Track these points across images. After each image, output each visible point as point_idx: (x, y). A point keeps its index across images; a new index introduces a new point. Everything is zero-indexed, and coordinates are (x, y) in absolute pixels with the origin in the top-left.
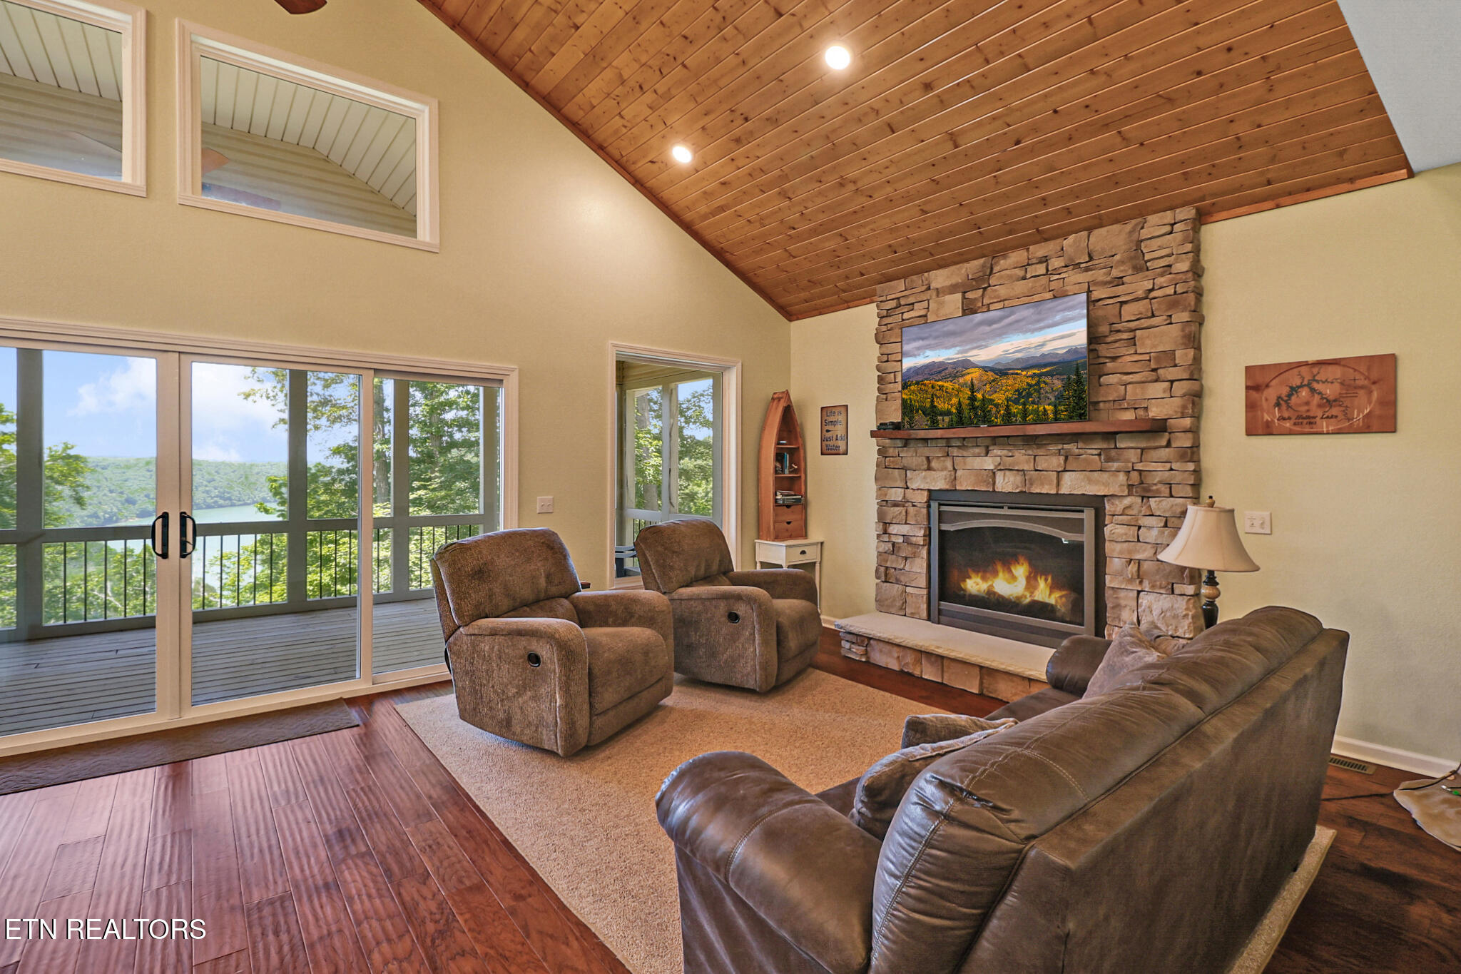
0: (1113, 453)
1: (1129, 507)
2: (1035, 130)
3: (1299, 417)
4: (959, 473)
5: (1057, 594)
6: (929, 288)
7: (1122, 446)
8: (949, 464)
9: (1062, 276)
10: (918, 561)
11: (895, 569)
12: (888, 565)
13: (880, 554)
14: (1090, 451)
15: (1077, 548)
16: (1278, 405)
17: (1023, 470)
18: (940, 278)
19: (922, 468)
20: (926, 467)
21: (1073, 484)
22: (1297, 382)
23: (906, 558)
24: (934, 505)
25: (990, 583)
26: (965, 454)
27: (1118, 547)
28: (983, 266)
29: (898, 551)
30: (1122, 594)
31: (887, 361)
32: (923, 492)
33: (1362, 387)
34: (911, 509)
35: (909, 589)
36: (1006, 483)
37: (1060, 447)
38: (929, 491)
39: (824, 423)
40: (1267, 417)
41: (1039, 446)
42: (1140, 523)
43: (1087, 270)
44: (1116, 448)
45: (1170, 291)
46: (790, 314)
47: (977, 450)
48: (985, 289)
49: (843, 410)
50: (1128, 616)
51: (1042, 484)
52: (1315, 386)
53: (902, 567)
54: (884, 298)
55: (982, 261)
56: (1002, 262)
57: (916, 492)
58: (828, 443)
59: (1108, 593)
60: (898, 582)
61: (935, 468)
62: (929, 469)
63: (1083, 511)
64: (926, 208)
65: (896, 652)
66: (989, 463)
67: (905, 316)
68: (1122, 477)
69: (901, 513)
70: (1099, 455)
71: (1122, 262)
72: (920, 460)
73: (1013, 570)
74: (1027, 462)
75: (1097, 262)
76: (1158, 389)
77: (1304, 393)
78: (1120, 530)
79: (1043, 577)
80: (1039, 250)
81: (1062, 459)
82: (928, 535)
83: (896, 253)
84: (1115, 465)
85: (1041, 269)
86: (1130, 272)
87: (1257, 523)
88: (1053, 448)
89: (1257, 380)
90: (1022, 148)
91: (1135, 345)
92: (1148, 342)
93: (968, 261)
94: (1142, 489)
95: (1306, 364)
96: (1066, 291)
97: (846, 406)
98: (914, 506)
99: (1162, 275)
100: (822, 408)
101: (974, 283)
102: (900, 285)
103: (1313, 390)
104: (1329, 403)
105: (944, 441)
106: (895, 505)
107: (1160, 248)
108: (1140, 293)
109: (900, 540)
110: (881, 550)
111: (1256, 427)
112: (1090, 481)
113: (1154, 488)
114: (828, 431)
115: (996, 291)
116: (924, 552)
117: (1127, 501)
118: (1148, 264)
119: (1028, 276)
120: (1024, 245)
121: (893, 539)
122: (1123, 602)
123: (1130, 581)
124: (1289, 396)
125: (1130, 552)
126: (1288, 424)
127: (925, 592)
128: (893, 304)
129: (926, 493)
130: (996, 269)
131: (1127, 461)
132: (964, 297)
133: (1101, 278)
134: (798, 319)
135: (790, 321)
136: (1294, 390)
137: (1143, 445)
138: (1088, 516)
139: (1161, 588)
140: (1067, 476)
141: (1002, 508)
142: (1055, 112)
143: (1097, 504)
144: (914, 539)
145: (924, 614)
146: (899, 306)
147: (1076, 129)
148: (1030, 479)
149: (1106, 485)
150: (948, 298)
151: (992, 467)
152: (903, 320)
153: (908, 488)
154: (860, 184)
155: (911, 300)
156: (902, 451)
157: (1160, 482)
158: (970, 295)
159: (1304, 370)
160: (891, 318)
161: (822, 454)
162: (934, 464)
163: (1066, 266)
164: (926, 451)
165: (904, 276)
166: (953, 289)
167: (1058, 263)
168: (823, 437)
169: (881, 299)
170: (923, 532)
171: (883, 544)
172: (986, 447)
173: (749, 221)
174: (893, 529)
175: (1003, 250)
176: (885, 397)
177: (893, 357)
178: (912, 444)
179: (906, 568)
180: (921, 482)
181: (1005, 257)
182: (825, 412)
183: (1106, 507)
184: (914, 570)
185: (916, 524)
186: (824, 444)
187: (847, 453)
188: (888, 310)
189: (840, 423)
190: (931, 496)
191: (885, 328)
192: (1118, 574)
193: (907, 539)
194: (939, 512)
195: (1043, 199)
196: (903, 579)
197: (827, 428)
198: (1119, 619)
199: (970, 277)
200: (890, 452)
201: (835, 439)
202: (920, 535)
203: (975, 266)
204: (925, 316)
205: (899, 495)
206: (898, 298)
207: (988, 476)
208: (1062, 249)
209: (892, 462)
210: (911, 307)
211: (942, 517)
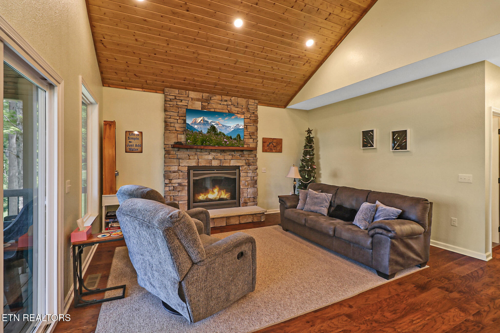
0: (243, 155)
1: (245, 168)
2: (252, 71)
3: (270, 149)
4: (200, 160)
5: (227, 195)
6: (188, 97)
7: (245, 153)
8: (196, 157)
9: (231, 107)
10: (184, 191)
11: (174, 196)
12: (171, 195)
13: (166, 192)
14: (237, 154)
15: (235, 179)
16: (267, 146)
17: (221, 159)
18: (193, 94)
19: (187, 159)
21: (233, 163)
22: (270, 142)
23: (179, 191)
24: (192, 172)
25: (207, 196)
26: (202, 154)
27: (243, 178)
28: (208, 96)
29: (176, 189)
30: (244, 190)
31: (170, 118)
32: (186, 167)
33: (279, 144)
34: (181, 173)
35: (180, 202)
36: (215, 163)
37: (230, 153)
39: (127, 138)
40: (266, 148)
41: (225, 153)
42: (248, 172)
43: (237, 107)
45: (254, 118)
47: (206, 153)
48: (208, 103)
49: (139, 134)
50: (245, 195)
51: (226, 163)
52: (273, 143)
53: (177, 195)
54: (169, 94)
55: (208, 94)
56: (214, 97)
57: (183, 167)
58: (131, 147)
59: (241, 190)
60: (175, 200)
61: (191, 159)
62: (189, 159)
63: (236, 170)
64: (209, 74)
66: (210, 157)
68: (244, 161)
69: (177, 175)
70: (239, 155)
71: (244, 108)
72: (186, 156)
73: (214, 191)
74: (222, 157)
75: (239, 106)
76: (251, 140)
77: (271, 144)
78: (244, 174)
79: (223, 191)
80: (225, 98)
81: (231, 156)
82: (189, 182)
83: (185, 81)
84: (243, 158)
85: (225, 103)
86: (246, 111)
87: (264, 170)
88: (228, 153)
89: (265, 141)
90: (246, 73)
91: (247, 129)
92: (250, 129)
93: (203, 93)
94: (249, 164)
95: (271, 138)
96: (232, 111)
97: (142, 133)
98: (181, 172)
99: (252, 114)
100: (126, 132)
101: (205, 100)
102: (177, 91)
103: (272, 144)
104: (274, 147)
105: (195, 150)
106: (174, 172)
107: (252, 108)
108: (249, 117)
109: (177, 185)
110: (167, 190)
111: (264, 151)
112: (238, 162)
113: (251, 163)
114: (130, 142)
115: (212, 105)
116: (186, 188)
117: (245, 167)
118: (250, 111)
119: (222, 104)
120: (221, 94)
121: (173, 185)
122: (244, 192)
123: (246, 186)
124: (269, 144)
125: (245, 179)
126: (269, 150)
127: (187, 202)
128: (173, 97)
129: (187, 167)
130: (212, 98)
131: (246, 157)
133: (240, 111)
134: (109, 86)
135: (103, 86)
136: (270, 143)
137: (249, 153)
139: (252, 186)
140: (232, 161)
141: (214, 170)
142: (259, 70)
143: (238, 167)
144: (183, 184)
146: (175, 98)
147: (258, 76)
148: (223, 162)
149: (241, 163)
150: (196, 102)
151: (211, 158)
152: (177, 104)
153: (179, 165)
154: (200, 56)
155: (181, 98)
156: (177, 153)
157: (252, 162)
158: (204, 104)
159: (271, 139)
160: (172, 102)
161: (126, 152)
162: (191, 157)
163: (232, 105)
164: (188, 152)
165: (179, 88)
166: (198, 100)
167: (230, 103)
168: (127, 145)
169: (167, 94)
170: (187, 181)
171: (168, 187)
172: (209, 152)
173: (136, 40)
174: (174, 181)
175: (215, 94)
176: (169, 131)
177: (173, 117)
178: (181, 150)
179: (179, 194)
180: (185, 164)
181: (215, 96)
182: (128, 133)
183: (240, 168)
184: (182, 195)
185: (183, 178)
186: (128, 148)
187: (142, 152)
188: (170, 99)
189: (138, 139)
190: (190, 168)
191: (169, 105)
192: (243, 185)
193: (180, 184)
194: (193, 173)
195: (237, 86)
196: (177, 199)
197: (130, 140)
198: (243, 196)
199: (204, 98)
200: (172, 152)
201: (134, 145)
202: (185, 182)
203: (205, 95)
204: (187, 106)
205: (175, 168)
206: (175, 96)
207: (210, 161)
208: (231, 100)
209: (173, 156)
210: (181, 101)
211: (195, 175)
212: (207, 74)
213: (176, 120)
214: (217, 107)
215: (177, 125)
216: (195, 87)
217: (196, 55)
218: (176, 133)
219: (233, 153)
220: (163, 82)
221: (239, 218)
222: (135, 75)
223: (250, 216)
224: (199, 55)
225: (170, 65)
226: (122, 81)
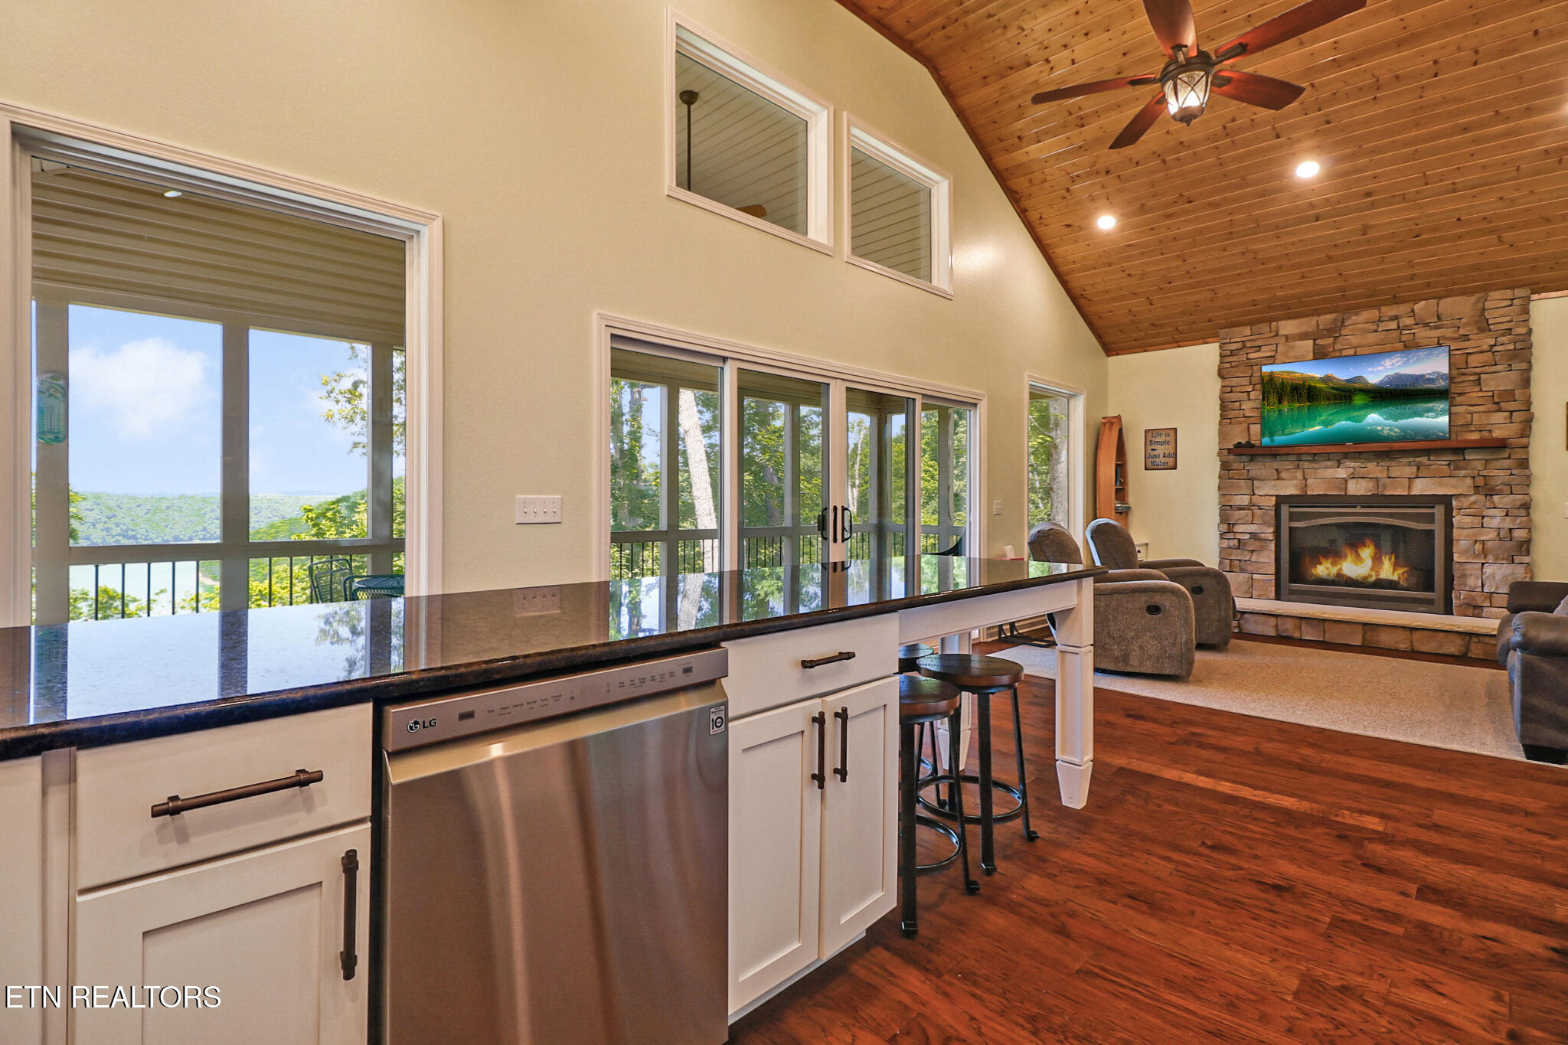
0: (1461, 464)
1: (1475, 502)
2: (1436, 229)
4: (1310, 481)
5: (1400, 571)
6: (1277, 335)
7: (1471, 458)
8: (1299, 474)
9: (1413, 331)
10: (1265, 553)
11: (1241, 560)
12: (1233, 558)
13: (1222, 550)
14: (1441, 462)
15: (1430, 533)
17: (1377, 478)
18: (1288, 327)
19: (1271, 478)
20: (1275, 477)
21: (1422, 487)
23: (1252, 551)
24: (1285, 510)
25: (1339, 567)
26: (1316, 466)
27: (1465, 532)
28: (1335, 320)
29: (1245, 546)
30: (1469, 566)
31: (1231, 392)
32: (1270, 498)
34: (1258, 512)
35: (1255, 576)
36: (1356, 488)
37: (1411, 459)
38: (1276, 496)
39: (1149, 443)
41: (1392, 459)
42: (1484, 513)
43: (1437, 328)
44: (1464, 459)
45: (1512, 346)
46: (1110, 349)
47: (1329, 463)
48: (1336, 338)
49: (1172, 433)
50: (1473, 582)
51: (1395, 488)
53: (1247, 558)
54: (1228, 341)
55: (1333, 316)
56: (1354, 317)
57: (1263, 498)
58: (1155, 460)
59: (1455, 567)
60: (1242, 571)
61: (1285, 477)
62: (1279, 478)
63: (1434, 507)
64: (1307, 275)
65: (1272, 621)
66: (1342, 473)
67: (1252, 356)
68: (1469, 481)
69: (1247, 515)
70: (1449, 465)
71: (1467, 324)
72: (1269, 471)
73: (1360, 553)
74: (1381, 472)
75: (1445, 322)
76: (1501, 417)
78: (1467, 520)
79: (1387, 557)
80: (1392, 311)
81: (1416, 468)
82: (1278, 533)
84: (1463, 473)
85: (1393, 325)
86: (1477, 331)
88: (1404, 460)
91: (1480, 383)
92: (1491, 383)
93: (1319, 315)
94: (1487, 489)
96: (1418, 343)
97: (1176, 429)
98: (1260, 509)
99: (1502, 335)
100: (1146, 431)
101: (1325, 333)
102: (1247, 331)
105: (1295, 456)
106: (1241, 508)
107: (1503, 316)
108: (1484, 347)
109: (1247, 537)
110: (1224, 546)
112: (1440, 485)
113: (1499, 488)
114: (1153, 450)
115: (1347, 339)
116: (1272, 546)
117: (1473, 498)
118: (1491, 327)
119: (1380, 329)
120: (1377, 306)
121: (1239, 536)
122: (1468, 572)
123: (1476, 556)
125: (1475, 536)
127: (1273, 577)
128: (1239, 345)
129: (1274, 498)
130: (1347, 323)
131: (1474, 469)
132: (1314, 343)
133: (1450, 334)
134: (1118, 354)
135: (1108, 356)
137: (1489, 456)
138: (1439, 511)
139: (1504, 559)
140: (1418, 481)
141: (1355, 507)
142: (1459, 219)
143: (1446, 501)
144: (1263, 535)
145: (1273, 595)
146: (1244, 347)
147: (1468, 232)
148: (1383, 484)
149: (1455, 487)
150: (1299, 343)
151: (1345, 476)
152: (1247, 359)
153: (1254, 494)
154: (1261, 254)
155: (1258, 343)
156: (1249, 465)
157: (1503, 484)
158: (1320, 342)
160: (1236, 357)
161: (1146, 469)
162: (1283, 475)
163: (1416, 324)
164: (1276, 464)
165: (1251, 323)
166: (1303, 336)
167: (1409, 321)
168: (1148, 455)
169: (1224, 341)
170: (1272, 530)
171: (1226, 541)
172: (1339, 461)
173: (1129, 275)
174: (1238, 528)
175: (1357, 309)
176: (1229, 421)
177: (1238, 389)
178: (1259, 459)
179: (1253, 559)
180: (1269, 490)
181: (1356, 314)
182: (1149, 434)
183: (1454, 503)
184: (1261, 560)
185: (1264, 523)
186: (1149, 460)
187: (1176, 468)
188: (1232, 351)
189: (1168, 443)
190: (1281, 500)
191: (1228, 365)
192: (1463, 553)
193: (1254, 536)
194: (1290, 513)
195: (1413, 275)
196: (1250, 568)
197: (1153, 447)
198: (1465, 585)
199: (1321, 327)
200: (1235, 466)
201: (1161, 456)
202: (1268, 532)
203: (1326, 319)
204: (1274, 356)
205: (1245, 500)
206: (1243, 342)
207: (1340, 483)
208: (1413, 311)
209: (1237, 474)
210: (1258, 349)
211: (1293, 517)
212: (1303, 277)
213: (1246, 394)
214: (1364, 342)
215: (1246, 406)
216: (1289, 309)
217: (1252, 255)
218: (1245, 422)
219: (1424, 460)
220: (1210, 321)
221: (1411, 635)
222: (1152, 325)
223: (1451, 636)
224: (1256, 253)
225: (1208, 290)
226: (1136, 340)
